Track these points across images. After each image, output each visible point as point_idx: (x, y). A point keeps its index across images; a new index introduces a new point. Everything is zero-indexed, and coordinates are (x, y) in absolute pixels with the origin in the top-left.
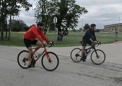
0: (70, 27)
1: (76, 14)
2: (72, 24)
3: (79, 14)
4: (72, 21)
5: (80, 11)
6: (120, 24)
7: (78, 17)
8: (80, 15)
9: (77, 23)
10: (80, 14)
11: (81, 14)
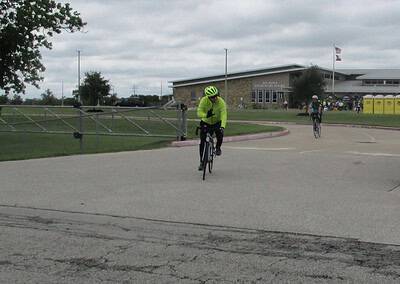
0: (9, 85)
1: (34, 32)
2: (18, 72)
3: (47, 30)
4: (18, 59)
5: (52, 18)
6: (229, 76)
7: (45, 43)
8: (50, 34)
9: (43, 69)
10: (54, 33)
11: (58, 32)
